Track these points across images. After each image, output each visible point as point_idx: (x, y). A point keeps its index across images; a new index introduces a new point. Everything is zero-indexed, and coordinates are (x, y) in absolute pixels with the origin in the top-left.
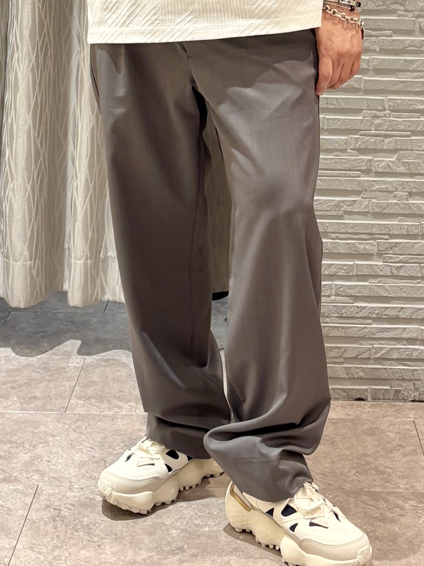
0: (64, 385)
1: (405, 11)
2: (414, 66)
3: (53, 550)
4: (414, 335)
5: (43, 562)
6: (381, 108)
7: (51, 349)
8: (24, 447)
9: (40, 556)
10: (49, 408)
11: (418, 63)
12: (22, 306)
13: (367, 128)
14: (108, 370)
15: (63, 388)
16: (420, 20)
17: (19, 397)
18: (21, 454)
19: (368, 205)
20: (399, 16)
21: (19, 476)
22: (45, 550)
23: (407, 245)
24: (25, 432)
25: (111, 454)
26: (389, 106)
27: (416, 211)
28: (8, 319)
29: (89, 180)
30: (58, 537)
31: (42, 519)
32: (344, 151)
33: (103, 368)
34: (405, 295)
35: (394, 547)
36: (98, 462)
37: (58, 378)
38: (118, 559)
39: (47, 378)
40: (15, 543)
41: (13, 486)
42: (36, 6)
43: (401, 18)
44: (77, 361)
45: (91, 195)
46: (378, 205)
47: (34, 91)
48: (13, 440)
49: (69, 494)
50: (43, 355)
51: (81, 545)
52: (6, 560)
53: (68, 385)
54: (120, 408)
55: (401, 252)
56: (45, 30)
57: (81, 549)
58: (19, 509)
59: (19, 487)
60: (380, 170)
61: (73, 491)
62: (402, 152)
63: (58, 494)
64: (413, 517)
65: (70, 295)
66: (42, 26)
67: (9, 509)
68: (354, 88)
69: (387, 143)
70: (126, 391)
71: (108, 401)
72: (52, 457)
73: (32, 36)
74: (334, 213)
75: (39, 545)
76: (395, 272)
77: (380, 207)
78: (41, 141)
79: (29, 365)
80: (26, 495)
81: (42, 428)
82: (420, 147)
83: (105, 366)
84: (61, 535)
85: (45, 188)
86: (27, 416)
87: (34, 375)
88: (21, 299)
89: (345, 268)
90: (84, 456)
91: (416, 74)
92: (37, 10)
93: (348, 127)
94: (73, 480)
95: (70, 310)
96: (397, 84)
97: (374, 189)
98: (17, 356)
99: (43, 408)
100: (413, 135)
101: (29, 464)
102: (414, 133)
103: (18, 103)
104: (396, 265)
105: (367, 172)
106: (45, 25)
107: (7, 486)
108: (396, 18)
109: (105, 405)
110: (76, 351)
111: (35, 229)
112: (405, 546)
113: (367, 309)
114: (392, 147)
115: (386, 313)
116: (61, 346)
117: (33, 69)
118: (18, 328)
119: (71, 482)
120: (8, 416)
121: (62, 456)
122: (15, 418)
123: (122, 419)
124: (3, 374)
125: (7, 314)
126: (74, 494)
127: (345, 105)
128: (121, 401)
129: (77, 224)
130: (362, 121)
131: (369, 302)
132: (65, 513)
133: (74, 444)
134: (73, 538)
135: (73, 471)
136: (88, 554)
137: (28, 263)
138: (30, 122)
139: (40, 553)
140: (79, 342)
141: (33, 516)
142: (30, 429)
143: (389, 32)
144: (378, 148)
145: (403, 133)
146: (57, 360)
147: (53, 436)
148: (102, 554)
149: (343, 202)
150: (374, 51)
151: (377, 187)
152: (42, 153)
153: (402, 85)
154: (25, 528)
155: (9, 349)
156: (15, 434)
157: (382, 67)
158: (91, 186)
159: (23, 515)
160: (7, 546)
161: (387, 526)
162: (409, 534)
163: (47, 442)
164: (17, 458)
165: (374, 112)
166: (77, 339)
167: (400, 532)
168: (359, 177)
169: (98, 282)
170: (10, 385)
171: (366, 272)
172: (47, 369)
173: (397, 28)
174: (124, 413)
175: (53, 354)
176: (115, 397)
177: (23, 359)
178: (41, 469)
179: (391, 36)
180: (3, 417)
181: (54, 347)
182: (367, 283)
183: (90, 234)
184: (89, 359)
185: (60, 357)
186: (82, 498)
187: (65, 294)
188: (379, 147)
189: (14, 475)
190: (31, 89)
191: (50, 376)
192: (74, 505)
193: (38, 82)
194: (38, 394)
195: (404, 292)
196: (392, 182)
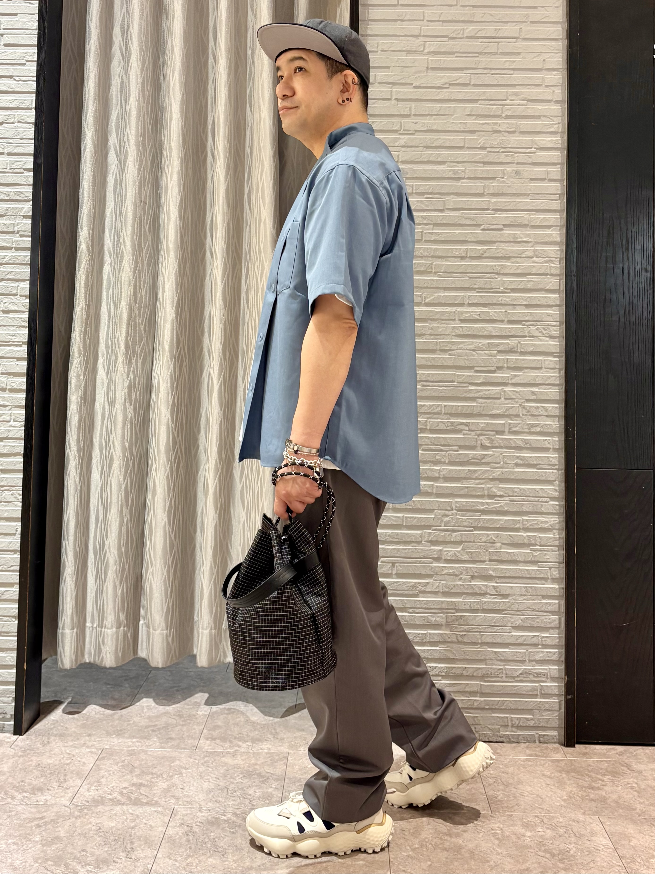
0: (194, 729)
1: (469, 430)
2: (477, 475)
3: (186, 859)
4: (475, 689)
5: (178, 867)
6: (449, 508)
7: (184, 700)
8: (163, 778)
9: (176, 863)
10: (183, 746)
11: (479, 473)
12: (160, 666)
13: (437, 524)
14: (230, 717)
15: (194, 731)
16: (481, 438)
17: (158, 738)
18: (161, 783)
19: (438, 586)
20: (464, 435)
21: (159, 800)
22: (180, 858)
23: (471, 618)
24: (163, 766)
25: (233, 783)
26: (456, 507)
27: (477, 591)
28: (150, 676)
29: (213, 566)
30: (190, 848)
31: (177, 834)
32: (419, 543)
33: (225, 715)
34: (468, 657)
35: (459, 856)
36: (222, 790)
37: (190, 723)
38: (239, 865)
39: (181, 723)
40: (156, 853)
41: (154, 808)
42: (170, 426)
43: (466, 436)
44: (205, 710)
45: (215, 579)
46: (446, 586)
47: (169, 495)
48: (154, 772)
49: (199, 814)
50: (178, 705)
51: (208, 855)
52: (149, 866)
53: (197, 729)
54: (239, 746)
55: (465, 623)
56: (178, 446)
57: (209, 857)
58: (159, 826)
59: (159, 809)
60: (449, 558)
61: (202, 812)
62: (466, 544)
63: (190, 814)
64: (474, 832)
65: (198, 657)
66: (175, 443)
67: (151, 826)
68: (428, 492)
69: (455, 536)
70: (245, 733)
71: (230, 742)
72: (185, 785)
73: (167, 451)
74: (411, 592)
75: (175, 854)
76: (460, 639)
77: (448, 588)
78: (175, 535)
79: (167, 713)
80: (165, 815)
81: (177, 763)
82: (480, 539)
83: (227, 714)
84: (193, 847)
85: (178, 574)
86: (165, 753)
87: (170, 721)
88: (160, 660)
89: (420, 636)
90: (211, 784)
91: (477, 481)
92: (171, 429)
93: (423, 524)
94: (202, 803)
95: (199, 670)
96: (462, 489)
97: (444, 573)
98: (157, 706)
99: (178, 747)
100: (475, 530)
101: (166, 791)
102: (476, 528)
103: (156, 504)
104: (461, 633)
105: (438, 559)
106: (178, 441)
107: (149, 808)
108: (462, 436)
109: (227, 745)
110: (204, 702)
111: (170, 605)
112: (467, 855)
113: (437, 668)
114: (458, 539)
115: (453, 671)
116: (192, 698)
117: (168, 477)
118: (157, 684)
119: (200, 805)
120: (149, 753)
121: (193, 785)
122: (155, 754)
123: (241, 755)
124: (146, 720)
125: (148, 672)
126: (203, 814)
127: (421, 505)
128: (240, 741)
129: (203, 601)
130: (434, 518)
131: (439, 663)
132: (196, 829)
133: (203, 775)
134: (202, 849)
135: (202, 796)
136: (214, 862)
137: (165, 632)
138: (166, 520)
139: (176, 861)
140: (206, 695)
141: (171, 831)
142: (168, 763)
143: (456, 448)
144: (446, 540)
145: (467, 529)
146: (189, 709)
147: (186, 768)
148: (225, 861)
149: (419, 583)
150: (444, 463)
151: (446, 571)
152: (175, 544)
153: (466, 490)
154: (163, 841)
155: (151, 700)
156: (155, 768)
157: (450, 476)
158: (215, 571)
159: (162, 831)
160: (150, 855)
161: (453, 840)
162: (471, 846)
163: (181, 773)
164: (157, 786)
165: (444, 511)
166: (205, 693)
167: (463, 844)
168: (432, 563)
169: (221, 647)
170: (152, 728)
171: (437, 639)
172: (181, 716)
173: (462, 444)
174: (243, 750)
175: (185, 704)
176: (235, 738)
177: (161, 708)
178: (177, 794)
179: (458, 451)
180: (146, 754)
181: (186, 698)
182: (438, 648)
183: (214, 609)
184: (214, 708)
185: (191, 706)
186: (209, 818)
187: (195, 656)
188: (448, 539)
189: (155, 799)
190: (166, 493)
191: (183, 721)
192: (203, 823)
193: (172, 487)
194: (173, 736)
195: (468, 655)
196: (458, 567)
